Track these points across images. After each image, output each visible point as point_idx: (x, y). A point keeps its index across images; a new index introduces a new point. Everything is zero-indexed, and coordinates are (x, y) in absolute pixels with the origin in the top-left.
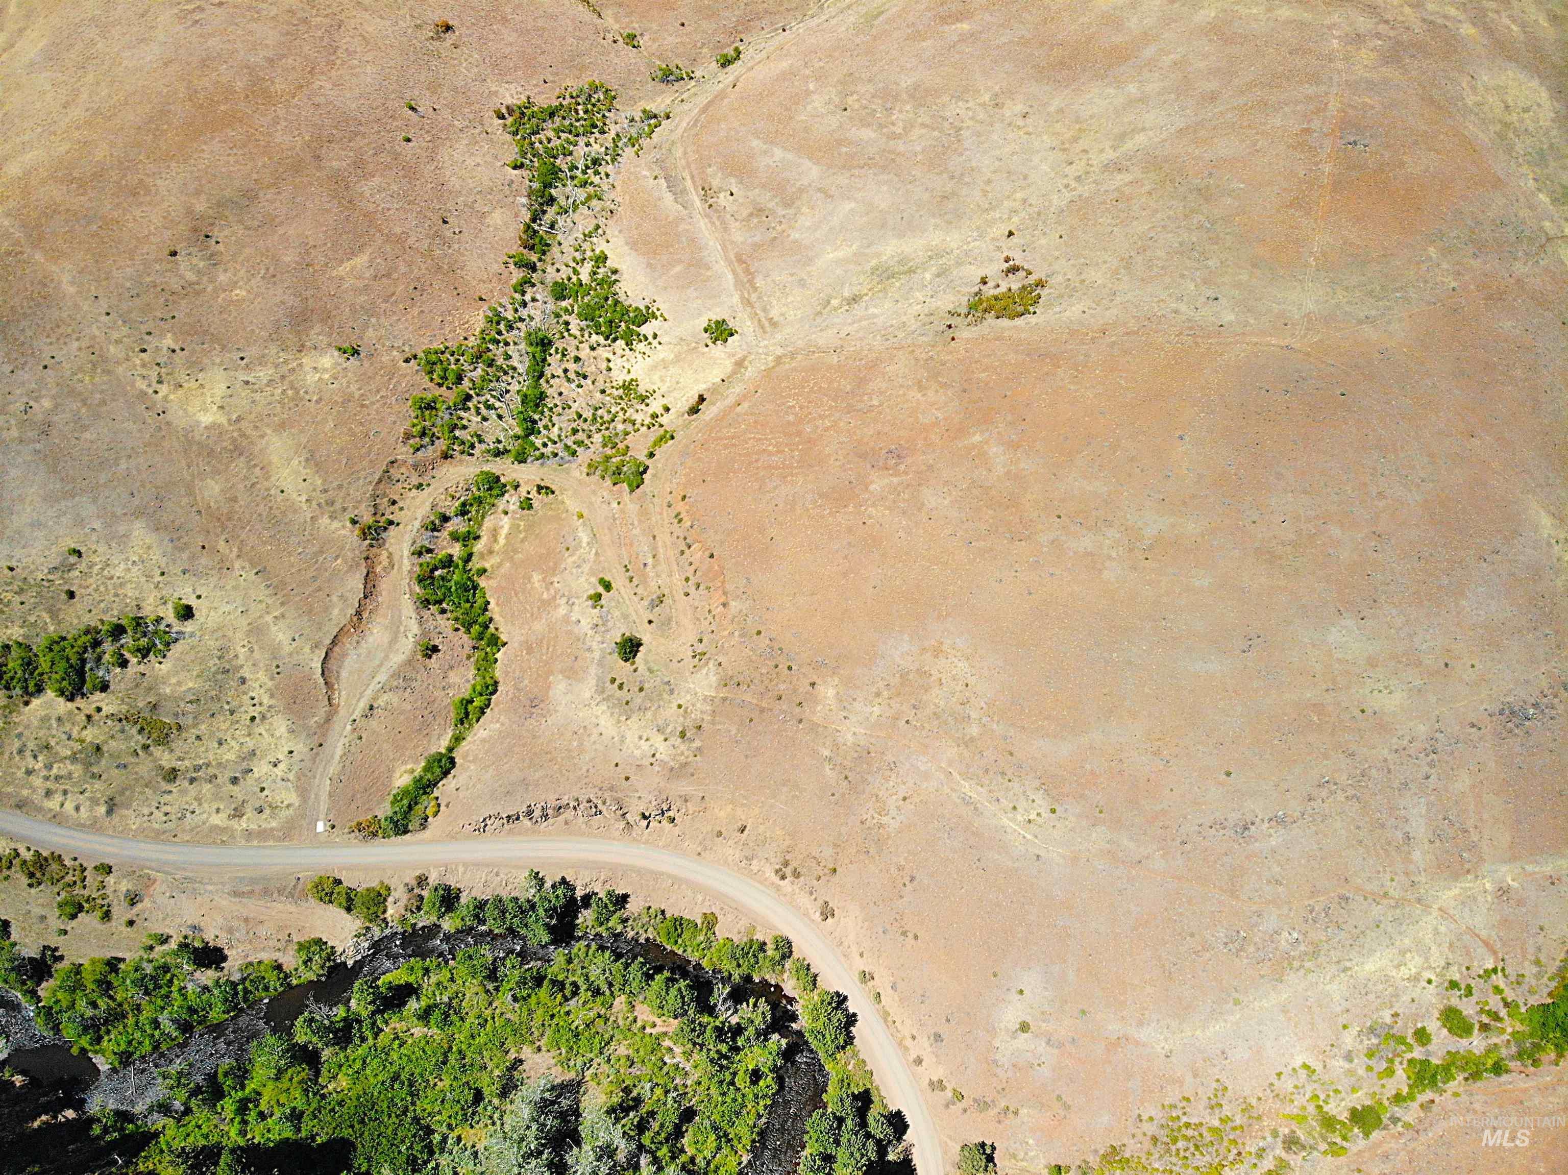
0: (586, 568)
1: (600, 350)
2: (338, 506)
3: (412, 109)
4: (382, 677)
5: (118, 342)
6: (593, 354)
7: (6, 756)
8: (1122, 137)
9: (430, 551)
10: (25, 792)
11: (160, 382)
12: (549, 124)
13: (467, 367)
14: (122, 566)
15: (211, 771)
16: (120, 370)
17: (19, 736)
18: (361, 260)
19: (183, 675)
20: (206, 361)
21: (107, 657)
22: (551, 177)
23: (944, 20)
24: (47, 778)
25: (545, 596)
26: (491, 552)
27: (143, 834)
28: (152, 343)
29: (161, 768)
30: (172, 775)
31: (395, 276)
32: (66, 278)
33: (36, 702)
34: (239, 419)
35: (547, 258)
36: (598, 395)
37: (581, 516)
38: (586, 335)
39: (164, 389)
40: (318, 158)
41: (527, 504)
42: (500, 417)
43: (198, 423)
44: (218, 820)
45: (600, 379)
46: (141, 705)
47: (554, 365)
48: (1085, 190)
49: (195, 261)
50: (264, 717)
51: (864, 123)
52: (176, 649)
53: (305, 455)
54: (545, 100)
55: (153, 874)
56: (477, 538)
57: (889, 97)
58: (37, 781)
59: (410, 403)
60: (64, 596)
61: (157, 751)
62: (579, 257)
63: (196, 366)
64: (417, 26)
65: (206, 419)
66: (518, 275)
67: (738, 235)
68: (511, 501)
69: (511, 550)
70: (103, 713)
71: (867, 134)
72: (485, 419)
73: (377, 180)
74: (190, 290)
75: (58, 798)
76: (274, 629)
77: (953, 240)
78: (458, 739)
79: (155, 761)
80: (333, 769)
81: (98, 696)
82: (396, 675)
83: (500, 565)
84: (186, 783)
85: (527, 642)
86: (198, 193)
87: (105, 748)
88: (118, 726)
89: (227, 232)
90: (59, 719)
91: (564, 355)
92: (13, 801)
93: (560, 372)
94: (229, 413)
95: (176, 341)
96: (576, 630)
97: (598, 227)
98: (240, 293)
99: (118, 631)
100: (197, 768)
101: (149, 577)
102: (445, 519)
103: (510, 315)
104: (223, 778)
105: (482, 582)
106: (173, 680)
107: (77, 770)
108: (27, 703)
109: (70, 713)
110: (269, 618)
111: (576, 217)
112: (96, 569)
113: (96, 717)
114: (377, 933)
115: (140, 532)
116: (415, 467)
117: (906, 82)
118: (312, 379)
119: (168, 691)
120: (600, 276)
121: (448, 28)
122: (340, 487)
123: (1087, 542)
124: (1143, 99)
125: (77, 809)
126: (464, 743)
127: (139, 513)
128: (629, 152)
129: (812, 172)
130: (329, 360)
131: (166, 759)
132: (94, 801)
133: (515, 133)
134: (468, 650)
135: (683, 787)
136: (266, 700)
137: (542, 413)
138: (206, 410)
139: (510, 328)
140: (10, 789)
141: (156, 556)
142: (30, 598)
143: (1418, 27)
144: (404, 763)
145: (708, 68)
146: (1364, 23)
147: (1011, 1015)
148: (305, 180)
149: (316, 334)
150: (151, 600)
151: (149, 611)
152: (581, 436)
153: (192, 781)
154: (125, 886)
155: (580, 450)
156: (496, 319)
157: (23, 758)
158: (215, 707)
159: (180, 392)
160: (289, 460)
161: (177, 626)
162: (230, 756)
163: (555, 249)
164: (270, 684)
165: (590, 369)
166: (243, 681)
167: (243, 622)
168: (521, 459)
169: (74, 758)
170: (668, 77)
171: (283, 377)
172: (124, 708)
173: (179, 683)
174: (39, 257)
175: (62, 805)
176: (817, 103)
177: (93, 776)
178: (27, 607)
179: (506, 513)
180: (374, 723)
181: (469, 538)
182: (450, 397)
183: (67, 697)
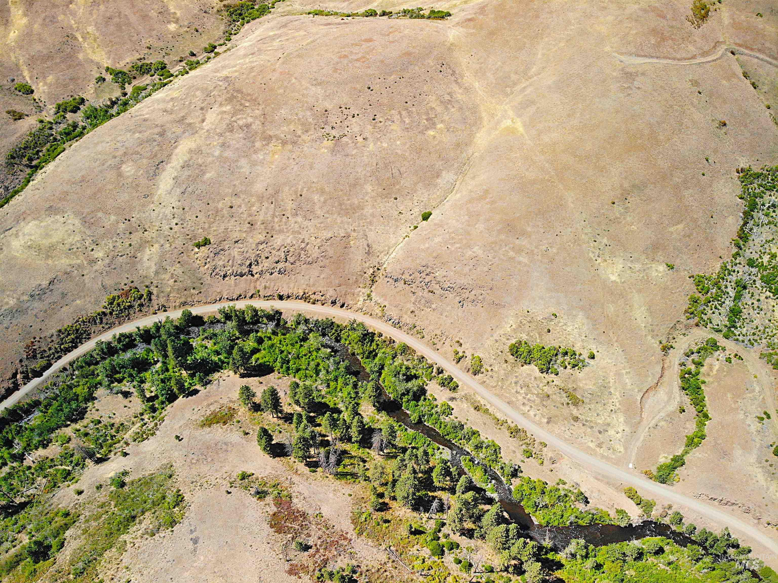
0: (756, 402)
1: (770, 300)
2: (655, 333)
3: (707, 160)
4: (663, 414)
5: (586, 234)
6: (766, 300)
7: (509, 382)
9: (685, 365)
10: (514, 399)
11: (598, 256)
12: (756, 181)
13: (711, 287)
14: (571, 327)
15: (592, 425)
16: (584, 246)
17: (516, 377)
18: (680, 227)
19: (588, 382)
20: (617, 253)
21: (558, 361)
22: (753, 207)
24: (524, 398)
25: (733, 406)
26: (709, 375)
27: (559, 436)
28: (599, 239)
29: (572, 414)
30: (576, 419)
31: (692, 237)
32: (570, 200)
33: (526, 367)
34: (624, 282)
35: (747, 244)
36: (767, 321)
37: (755, 377)
38: (764, 290)
39: (599, 260)
40: (671, 175)
41: (729, 360)
42: (720, 314)
43: (609, 278)
44: (592, 445)
45: (769, 314)
46: (570, 386)
47: (747, 298)
49: (620, 208)
50: (615, 412)
52: (586, 369)
53: (647, 307)
54: (756, 169)
55: (563, 455)
56: (703, 366)
58: (520, 398)
59: (689, 297)
60: (546, 330)
61: (572, 407)
62: (763, 251)
63: (613, 254)
64: (713, 120)
65: (613, 278)
66: (735, 250)
68: (722, 356)
69: (719, 377)
70: (554, 383)
72: (713, 313)
73: (691, 191)
74: (616, 221)
75: (528, 408)
76: (625, 376)
78: (687, 453)
79: (570, 410)
80: (639, 444)
81: (553, 375)
82: (668, 415)
83: (713, 383)
84: (581, 425)
85: (721, 423)
86: (626, 178)
87: (551, 397)
88: (559, 391)
89: (633, 199)
90: (535, 378)
91: (752, 296)
92: (507, 400)
93: (750, 303)
94: (621, 278)
95: (608, 240)
96: (748, 428)
97: (773, 239)
98: (634, 228)
99: (565, 353)
100: (586, 421)
101: (580, 335)
102: (693, 353)
103: (729, 267)
104: (596, 429)
105: (703, 387)
106: (584, 382)
107: (538, 401)
108: (522, 366)
109: (540, 377)
110: (624, 372)
111: (762, 230)
112: (560, 324)
113: (551, 383)
114: (645, 518)
115: (581, 316)
116: (685, 326)
118: (654, 274)
119: (581, 385)
120: (773, 264)
121: (725, 125)
122: (657, 325)
125: (535, 415)
126: (688, 455)
127: (582, 308)
130: (662, 268)
131: (575, 412)
132: (543, 416)
133: (742, 182)
134: (694, 415)
136: (617, 404)
137: (739, 319)
138: (613, 274)
139: (729, 274)
140: (508, 395)
141: (585, 328)
142: (533, 325)
144: (664, 453)
148: (666, 184)
149: (660, 256)
150: (579, 345)
151: (577, 349)
152: (756, 337)
153: (584, 425)
154: (550, 455)
155: (755, 344)
156: (724, 268)
157: (516, 386)
158: (598, 400)
159: (605, 263)
160: (641, 307)
161: (587, 360)
162: (600, 421)
163: (751, 242)
164: (620, 399)
165: (764, 307)
166: (610, 393)
167: (614, 369)
168: (727, 337)
169: (537, 395)
171: (644, 270)
172: (563, 385)
173: (586, 384)
174: (561, 186)
175: (528, 411)
177: (543, 405)
178: (530, 329)
179: (718, 360)
180: (656, 432)
181: (699, 364)
182: (703, 299)
183: (542, 371)
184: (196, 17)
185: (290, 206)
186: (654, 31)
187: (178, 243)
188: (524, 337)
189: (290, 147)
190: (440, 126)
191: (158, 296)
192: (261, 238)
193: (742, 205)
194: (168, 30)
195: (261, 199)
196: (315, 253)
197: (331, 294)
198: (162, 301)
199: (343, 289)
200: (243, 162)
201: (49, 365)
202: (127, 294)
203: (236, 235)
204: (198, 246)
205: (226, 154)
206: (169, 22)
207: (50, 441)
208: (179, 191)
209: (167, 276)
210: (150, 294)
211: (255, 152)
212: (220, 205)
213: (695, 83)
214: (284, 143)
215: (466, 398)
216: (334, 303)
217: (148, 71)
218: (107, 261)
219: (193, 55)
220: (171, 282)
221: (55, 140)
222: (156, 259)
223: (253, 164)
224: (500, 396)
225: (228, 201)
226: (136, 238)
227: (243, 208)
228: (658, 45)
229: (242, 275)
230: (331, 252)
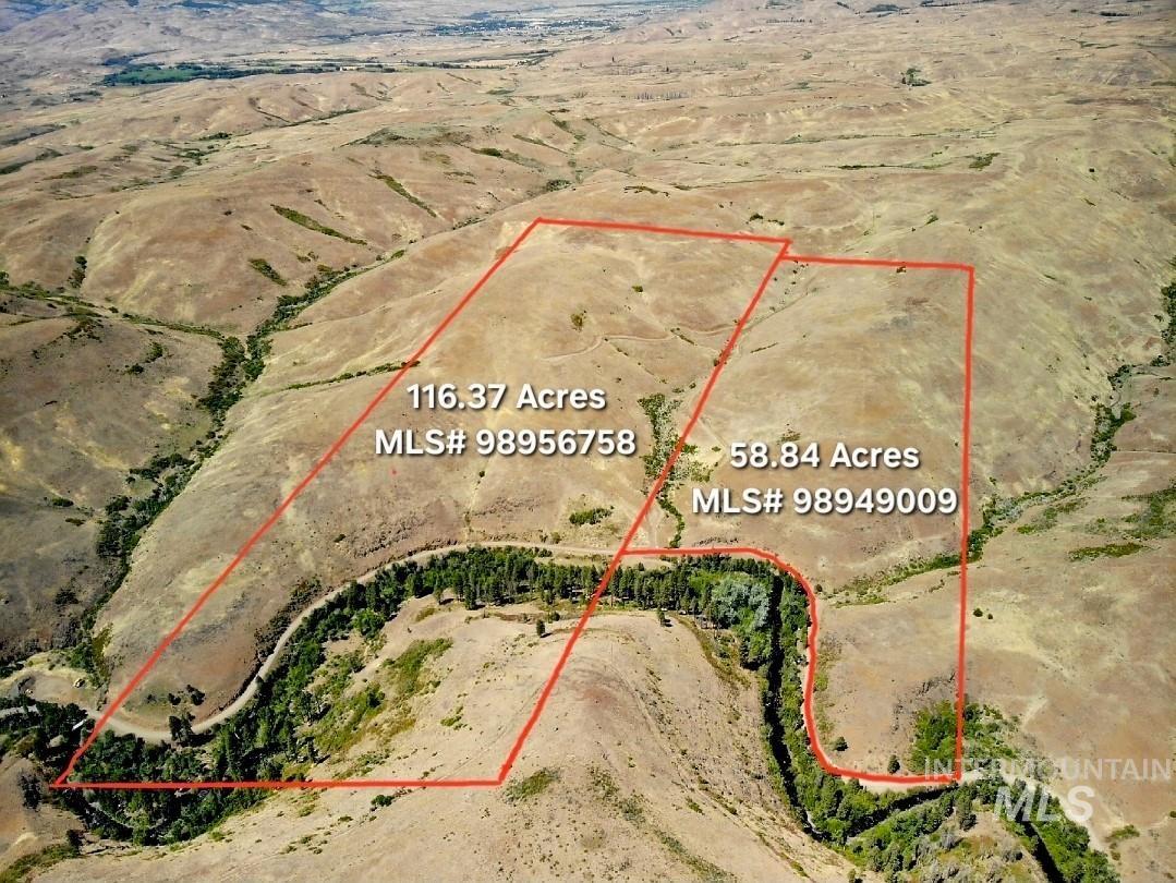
1: (684, 456)
2: (636, 487)
3: (619, 400)
4: (659, 521)
6: (682, 456)
7: (578, 537)
8: (812, 402)
9: (658, 498)
10: (585, 544)
12: (650, 404)
13: (653, 461)
14: (595, 498)
17: (580, 533)
21: (597, 517)
22: (655, 417)
23: (760, 375)
24: (590, 541)
26: (672, 498)
30: (620, 538)
35: (661, 436)
36: (687, 465)
38: (679, 452)
41: (678, 489)
42: (663, 471)
45: (687, 461)
46: (609, 525)
47: (673, 459)
48: (805, 414)
51: (744, 401)
52: (613, 515)
53: (626, 477)
54: (647, 398)
57: (750, 395)
58: (587, 542)
59: (644, 467)
60: (583, 504)
61: (615, 534)
62: (670, 435)
64: (614, 378)
66: (655, 440)
67: (714, 428)
68: (674, 488)
69: (678, 497)
70: (601, 527)
71: (744, 404)
72: (660, 471)
75: (594, 544)
76: (633, 511)
77: (773, 427)
79: (615, 536)
81: (598, 524)
82: (662, 521)
83: (676, 500)
85: (688, 515)
87: (602, 534)
88: (605, 530)
90: (590, 529)
91: (675, 457)
93: (675, 461)
94: (607, 468)
97: (673, 428)
99: (598, 511)
101: (602, 501)
102: (659, 492)
103: (658, 449)
105: (672, 504)
106: (614, 520)
107: (597, 539)
108: (581, 526)
109: (592, 528)
111: (666, 426)
112: (589, 499)
113: (599, 528)
115: (597, 492)
116: (649, 480)
117: (753, 391)
119: (614, 522)
120: (678, 439)
121: (620, 380)
122: (636, 483)
123: (820, 480)
124: (815, 393)
125: (599, 546)
126: (681, 533)
127: (595, 488)
128: (673, 411)
129: (731, 413)
132: (603, 544)
133: (643, 406)
134: (674, 517)
135: (739, 535)
137: (674, 470)
138: (602, 467)
139: (659, 452)
140: (580, 544)
141: (602, 496)
142: (575, 504)
143: (884, 373)
144: (670, 537)
145: (687, 389)
146: (869, 372)
147: (820, 564)
150: (603, 505)
151: (603, 507)
152: (686, 474)
155: (688, 476)
156: (655, 450)
157: (582, 538)
159: (595, 463)
160: (623, 478)
161: (611, 510)
163: (663, 434)
165: (683, 459)
168: (672, 479)
169: (595, 537)
170: (677, 391)
172: (605, 526)
173: (616, 521)
175: (595, 546)
176: (728, 396)
177: (601, 540)
179: (673, 490)
180: (660, 529)
181: (666, 496)
182: (651, 466)
183: (592, 523)
184: (180, 414)
185: (391, 495)
186: (557, 340)
187: (323, 543)
188: (574, 512)
189: (369, 463)
190: (461, 424)
191: (324, 581)
192: (380, 521)
193: (648, 418)
194: (163, 430)
195: (368, 497)
196: (423, 517)
197: (445, 538)
198: (329, 584)
199: (452, 532)
200: (342, 481)
201: (274, 645)
202: (304, 585)
203: (362, 526)
204: (337, 541)
205: (325, 480)
206: (161, 423)
207: (313, 678)
208: (303, 513)
209: (325, 567)
210: (318, 582)
211: (347, 473)
212: (341, 511)
213: (594, 362)
214: (364, 461)
215: (559, 556)
216: (449, 543)
217: (167, 465)
218: (275, 571)
219: (199, 443)
220: (330, 569)
221: (124, 532)
222: (311, 559)
223: (350, 480)
224: (576, 546)
225: (345, 507)
226: (288, 550)
227: (358, 508)
228: (563, 348)
229: (377, 549)
230: (433, 513)
